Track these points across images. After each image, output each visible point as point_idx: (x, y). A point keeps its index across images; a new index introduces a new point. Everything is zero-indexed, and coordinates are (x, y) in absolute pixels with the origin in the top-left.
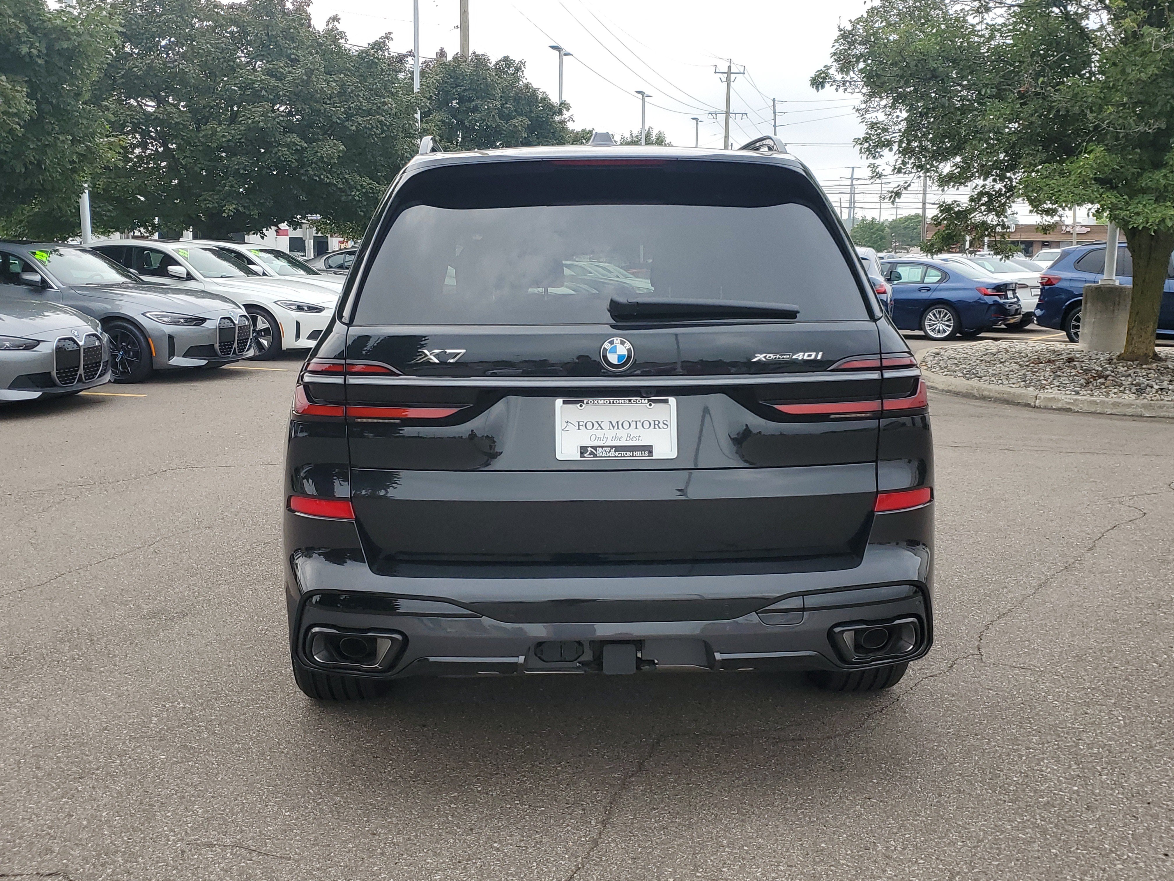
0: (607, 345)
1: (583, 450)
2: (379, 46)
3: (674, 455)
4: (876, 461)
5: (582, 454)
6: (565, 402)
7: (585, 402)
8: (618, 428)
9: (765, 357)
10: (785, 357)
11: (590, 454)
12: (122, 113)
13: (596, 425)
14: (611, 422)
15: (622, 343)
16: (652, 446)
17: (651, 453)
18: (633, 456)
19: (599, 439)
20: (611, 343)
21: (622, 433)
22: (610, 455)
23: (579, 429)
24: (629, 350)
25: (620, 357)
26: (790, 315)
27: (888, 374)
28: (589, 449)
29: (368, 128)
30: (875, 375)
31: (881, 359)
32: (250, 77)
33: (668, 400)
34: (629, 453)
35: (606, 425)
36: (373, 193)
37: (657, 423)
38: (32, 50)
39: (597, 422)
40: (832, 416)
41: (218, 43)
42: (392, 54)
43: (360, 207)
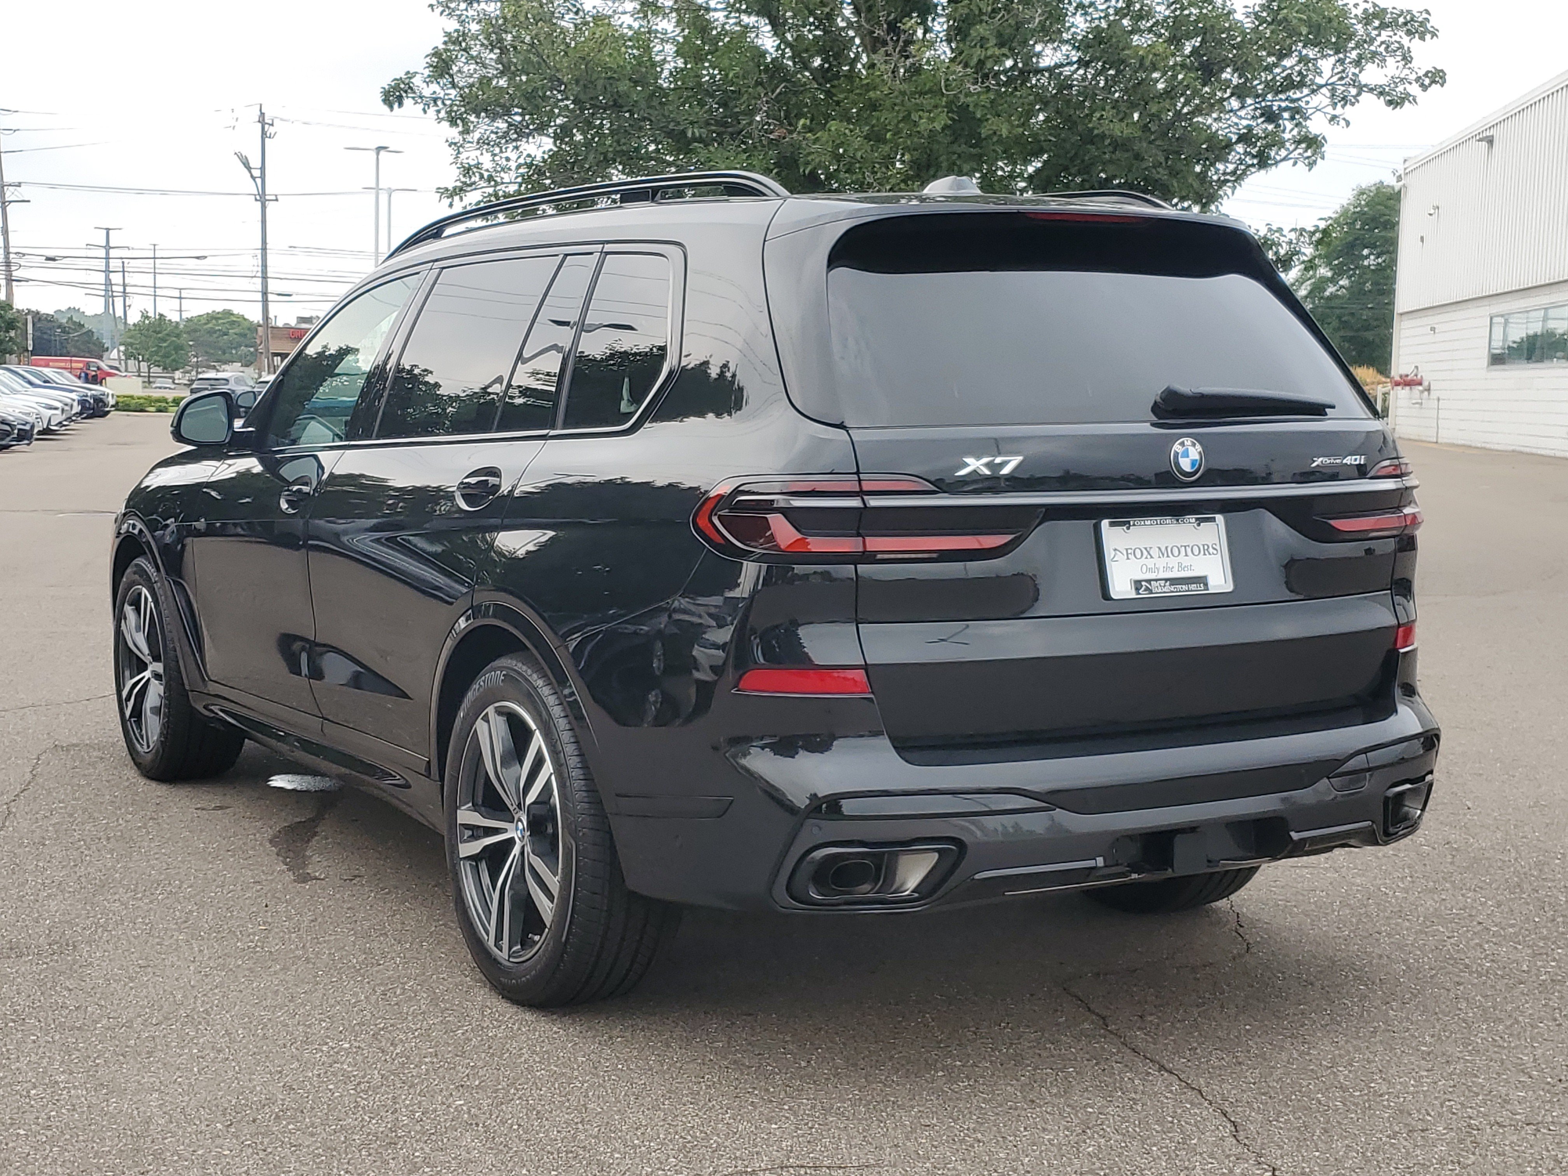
0: (1177, 447)
1: (1138, 584)
3: (1229, 587)
5: (1137, 589)
6: (1112, 524)
7: (1132, 523)
8: (1168, 556)
9: (1322, 462)
10: (1337, 461)
11: (1145, 590)
13: (1145, 553)
14: (1159, 548)
15: (1194, 445)
16: (1205, 577)
17: (1206, 585)
18: (1188, 591)
19: (1149, 570)
20: (1182, 444)
21: (1173, 561)
22: (1165, 590)
23: (1128, 558)
24: (1200, 454)
25: (1193, 463)
28: (1143, 583)
33: (1214, 518)
34: (1185, 587)
35: (1155, 552)
37: (1206, 547)
39: (1146, 549)
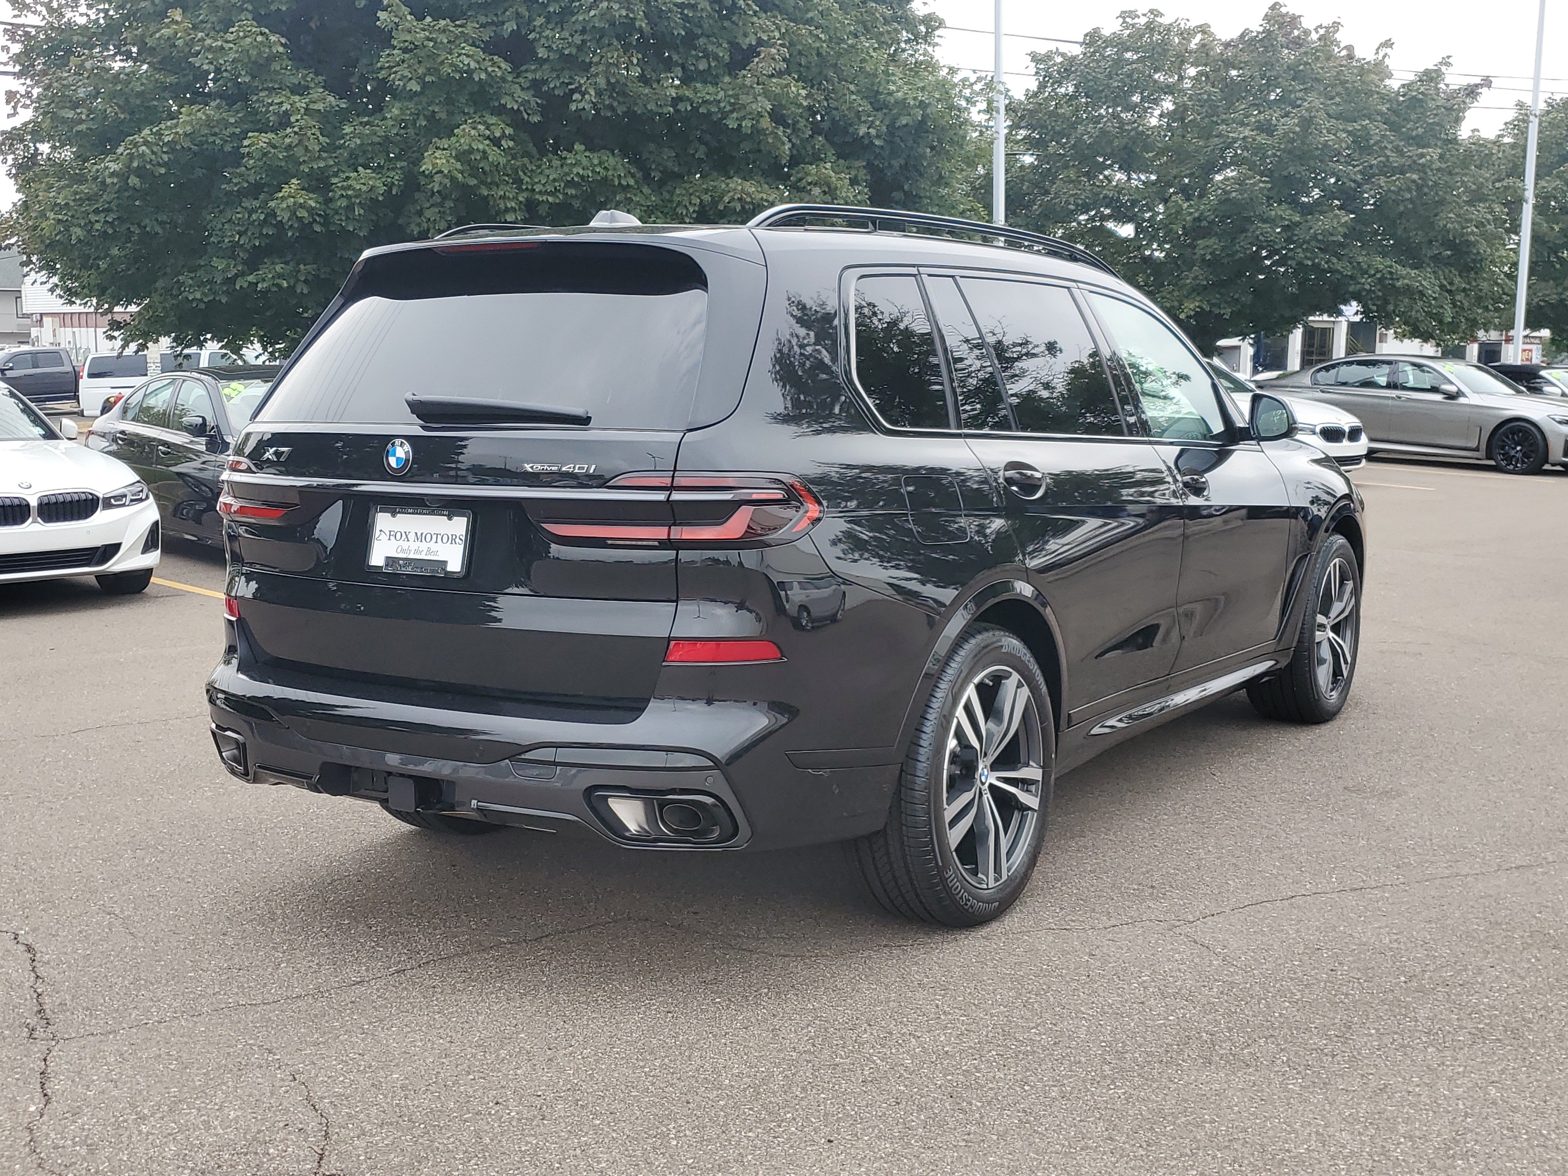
1: (388, 560)
2: (1431, 77)
3: (462, 574)
4: (676, 601)
5: (387, 563)
6: (381, 510)
7: (397, 510)
8: (421, 540)
9: (532, 468)
10: (553, 468)
11: (392, 565)
12: (1064, 193)
13: (404, 536)
14: (416, 534)
16: (446, 561)
17: (444, 567)
19: (403, 551)
21: (424, 546)
22: (409, 568)
23: (389, 540)
24: (407, 453)
26: (583, 421)
27: (677, 496)
28: (394, 561)
29: (1393, 192)
30: (661, 496)
31: (673, 477)
32: (1231, 135)
35: (412, 537)
36: (1392, 279)
37: (451, 537)
38: (871, 130)
39: (406, 533)
40: (609, 542)
41: (1200, 94)
42: (1451, 87)
43: (1372, 299)
